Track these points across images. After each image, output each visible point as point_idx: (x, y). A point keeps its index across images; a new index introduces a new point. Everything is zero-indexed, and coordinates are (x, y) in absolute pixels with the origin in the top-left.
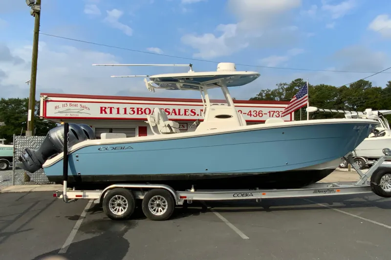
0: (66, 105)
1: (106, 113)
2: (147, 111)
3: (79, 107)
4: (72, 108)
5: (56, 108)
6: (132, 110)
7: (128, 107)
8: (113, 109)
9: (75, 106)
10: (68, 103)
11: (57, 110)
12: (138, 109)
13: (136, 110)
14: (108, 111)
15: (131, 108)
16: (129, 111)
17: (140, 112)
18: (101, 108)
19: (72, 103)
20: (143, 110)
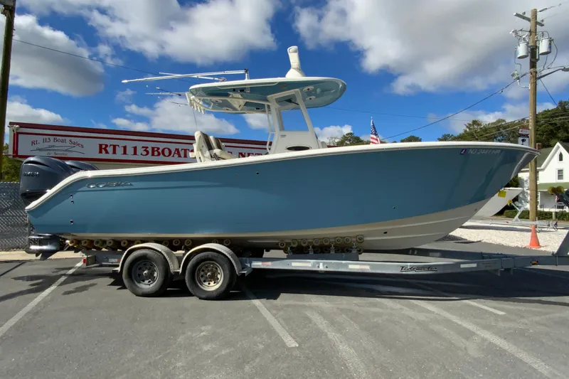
0: (48, 140)
1: (107, 152)
2: (167, 152)
3: (68, 143)
4: (57, 144)
5: (33, 143)
6: (145, 150)
7: (140, 145)
8: (117, 147)
9: (63, 141)
10: (52, 138)
11: (35, 147)
12: (153, 148)
13: (150, 150)
14: (110, 149)
15: (143, 147)
16: (140, 151)
17: (156, 153)
18: (101, 145)
19: (58, 138)
20: (160, 151)
